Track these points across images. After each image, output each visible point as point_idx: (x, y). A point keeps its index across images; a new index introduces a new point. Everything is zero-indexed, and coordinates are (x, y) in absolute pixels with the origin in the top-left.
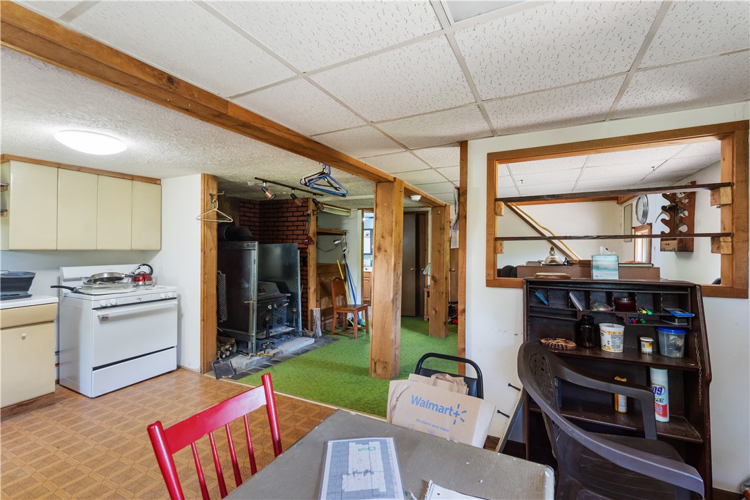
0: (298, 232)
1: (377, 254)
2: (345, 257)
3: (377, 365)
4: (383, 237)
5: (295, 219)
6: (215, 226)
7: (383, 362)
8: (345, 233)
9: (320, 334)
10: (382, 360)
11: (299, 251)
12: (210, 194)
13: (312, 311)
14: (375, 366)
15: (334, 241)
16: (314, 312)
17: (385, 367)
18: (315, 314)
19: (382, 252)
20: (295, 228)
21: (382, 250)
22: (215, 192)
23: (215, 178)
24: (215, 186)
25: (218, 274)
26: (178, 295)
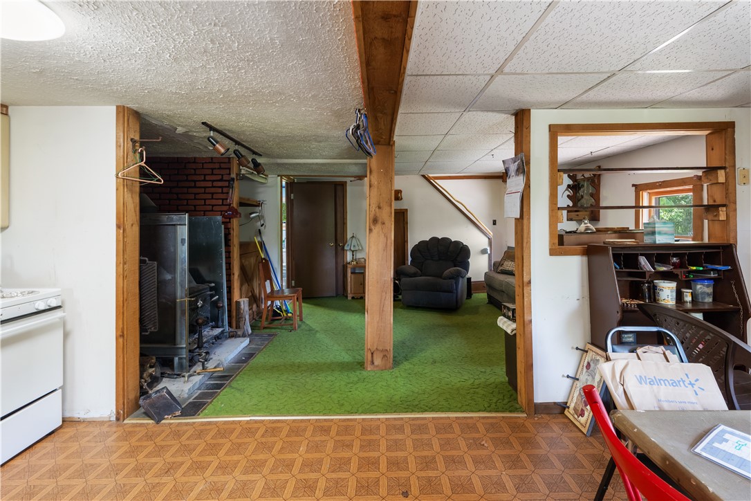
0: (214, 202)
1: (373, 227)
2: (260, 233)
3: (375, 355)
4: (379, 207)
5: (210, 184)
6: (137, 189)
7: (382, 351)
8: (259, 204)
9: (250, 331)
10: (381, 348)
11: (223, 226)
12: (132, 139)
13: (238, 303)
14: (372, 356)
15: (251, 214)
16: (242, 303)
17: (385, 356)
18: (242, 307)
19: (379, 226)
20: (210, 196)
21: (380, 222)
22: (137, 138)
23: (137, 114)
24: (137, 128)
25: (142, 262)
26: (62, 302)
